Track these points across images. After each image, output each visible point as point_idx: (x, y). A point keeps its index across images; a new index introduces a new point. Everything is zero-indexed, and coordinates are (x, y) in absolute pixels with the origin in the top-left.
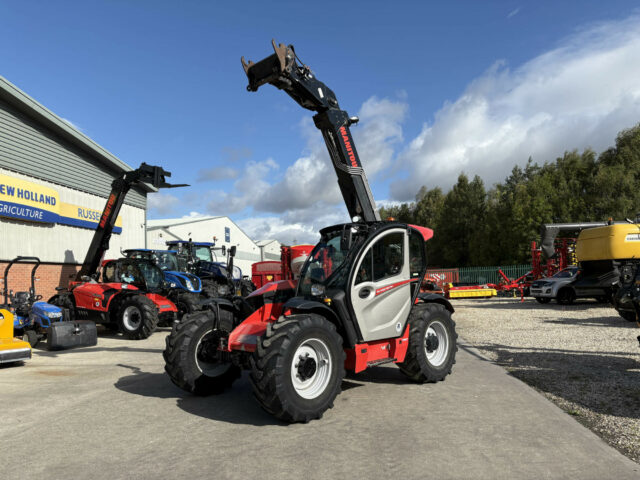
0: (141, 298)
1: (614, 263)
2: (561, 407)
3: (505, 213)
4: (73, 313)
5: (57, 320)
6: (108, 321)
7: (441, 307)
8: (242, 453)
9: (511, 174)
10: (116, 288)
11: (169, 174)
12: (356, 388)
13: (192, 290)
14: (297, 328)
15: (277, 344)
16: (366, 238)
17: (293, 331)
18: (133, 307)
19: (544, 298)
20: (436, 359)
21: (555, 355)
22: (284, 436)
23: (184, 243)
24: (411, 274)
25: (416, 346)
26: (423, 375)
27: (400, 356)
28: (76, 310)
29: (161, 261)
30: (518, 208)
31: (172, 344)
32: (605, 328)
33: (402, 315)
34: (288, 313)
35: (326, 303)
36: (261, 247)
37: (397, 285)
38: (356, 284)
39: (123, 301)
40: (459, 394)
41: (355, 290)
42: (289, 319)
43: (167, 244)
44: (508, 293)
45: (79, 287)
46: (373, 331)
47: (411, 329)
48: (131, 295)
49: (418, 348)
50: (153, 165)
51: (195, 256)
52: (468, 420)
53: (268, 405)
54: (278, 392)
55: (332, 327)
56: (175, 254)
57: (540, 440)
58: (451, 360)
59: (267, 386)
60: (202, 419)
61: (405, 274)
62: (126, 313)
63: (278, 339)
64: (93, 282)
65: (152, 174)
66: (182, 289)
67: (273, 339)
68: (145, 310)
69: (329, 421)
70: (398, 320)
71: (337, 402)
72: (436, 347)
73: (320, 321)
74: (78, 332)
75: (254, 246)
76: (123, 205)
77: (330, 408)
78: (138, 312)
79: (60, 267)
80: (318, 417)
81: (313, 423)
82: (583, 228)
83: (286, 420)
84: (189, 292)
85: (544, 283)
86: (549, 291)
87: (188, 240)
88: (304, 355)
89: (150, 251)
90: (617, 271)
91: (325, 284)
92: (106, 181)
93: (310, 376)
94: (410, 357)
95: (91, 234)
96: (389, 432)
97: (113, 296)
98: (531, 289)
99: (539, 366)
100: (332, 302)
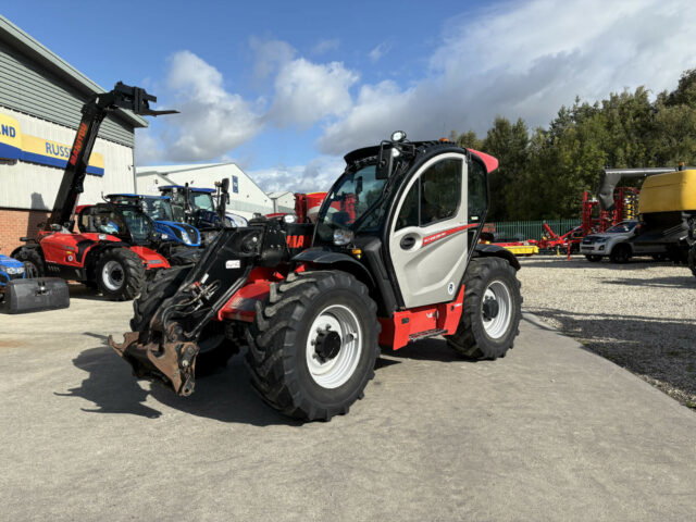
0: (123, 252)
1: (684, 214)
2: (672, 396)
3: (550, 160)
4: (42, 268)
5: (19, 276)
6: (85, 279)
7: (505, 263)
8: (231, 473)
9: (557, 117)
10: (93, 239)
11: (154, 99)
12: (390, 367)
13: (189, 243)
14: (314, 290)
15: (285, 313)
16: (411, 165)
17: (308, 294)
18: (113, 263)
19: (595, 255)
20: (495, 329)
21: (635, 324)
22: (294, 443)
23: (179, 188)
24: (469, 218)
25: (471, 313)
26: (479, 350)
27: (451, 327)
28: (46, 265)
29: (151, 208)
30: (566, 155)
31: (142, 310)
32: (679, 290)
33: (456, 272)
34: (301, 270)
35: (354, 256)
36: (274, 199)
37: (450, 232)
38: (396, 229)
39: (101, 255)
40: (529, 377)
41: (395, 238)
42: (302, 277)
43: (160, 189)
44: (552, 251)
45: (48, 237)
46: (418, 293)
47: (465, 290)
48: (111, 248)
49: (473, 316)
50: (132, 86)
51: (193, 204)
52: (552, 417)
53: (273, 400)
54: (286, 382)
55: (363, 289)
56: (168, 200)
57: (668, 452)
58: (513, 331)
59: (272, 373)
60: (180, 413)
61: (461, 217)
62: (106, 269)
63: (287, 305)
64: (65, 231)
65: (132, 97)
66: (176, 241)
67: (280, 305)
68: (129, 266)
69: (358, 418)
70: (450, 281)
71: (369, 390)
72: (495, 315)
73: (348, 280)
74: (44, 292)
75: (266, 198)
76: (97, 139)
77: (360, 399)
78: (120, 268)
79: (27, 214)
80: (343, 413)
81: (337, 420)
82: (649, 174)
83: (298, 419)
84: (184, 245)
85: (597, 239)
86: (602, 248)
87: (184, 185)
88: (323, 328)
89: (137, 197)
90: (685, 224)
91: (353, 228)
92: (74, 107)
93: (332, 357)
94: (462, 327)
95: (60, 174)
96: (445, 437)
97: (88, 249)
98: (581, 245)
99: (619, 337)
100: (363, 254)
